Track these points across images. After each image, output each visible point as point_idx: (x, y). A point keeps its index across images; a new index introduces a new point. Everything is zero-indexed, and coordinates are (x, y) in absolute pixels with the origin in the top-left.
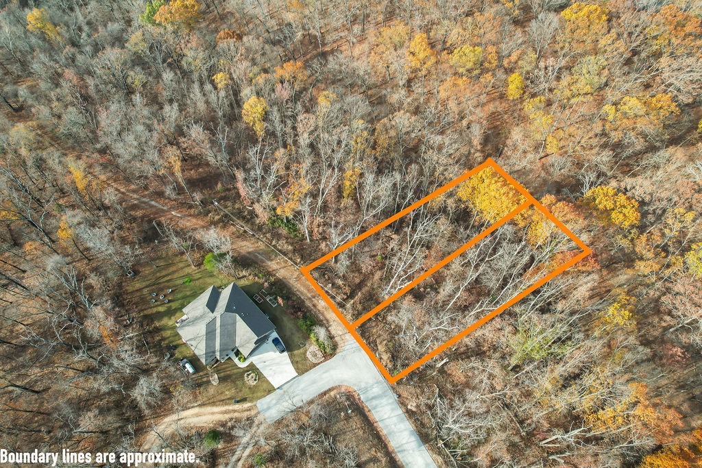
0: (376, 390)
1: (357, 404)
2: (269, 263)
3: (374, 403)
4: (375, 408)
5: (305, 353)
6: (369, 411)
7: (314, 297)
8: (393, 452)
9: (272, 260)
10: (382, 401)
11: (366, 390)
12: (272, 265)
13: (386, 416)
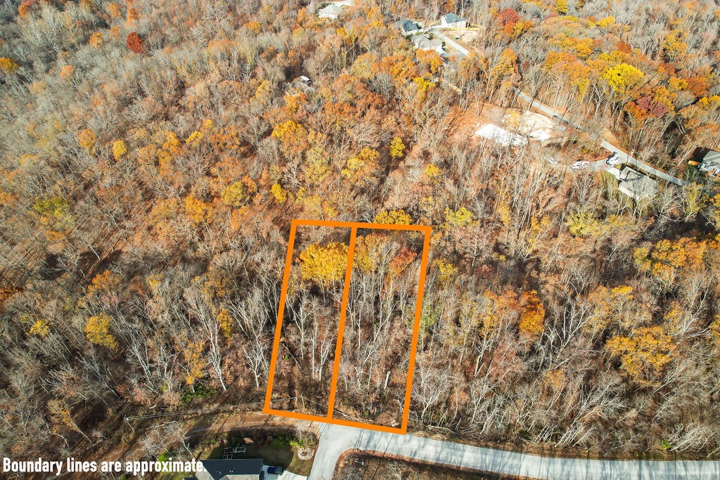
0: (365, 435)
1: (363, 456)
2: (210, 428)
3: (372, 444)
4: (375, 446)
5: (298, 459)
6: (374, 452)
7: (268, 420)
8: (411, 459)
9: (210, 425)
10: (375, 438)
11: (359, 442)
12: (215, 427)
13: (386, 445)
